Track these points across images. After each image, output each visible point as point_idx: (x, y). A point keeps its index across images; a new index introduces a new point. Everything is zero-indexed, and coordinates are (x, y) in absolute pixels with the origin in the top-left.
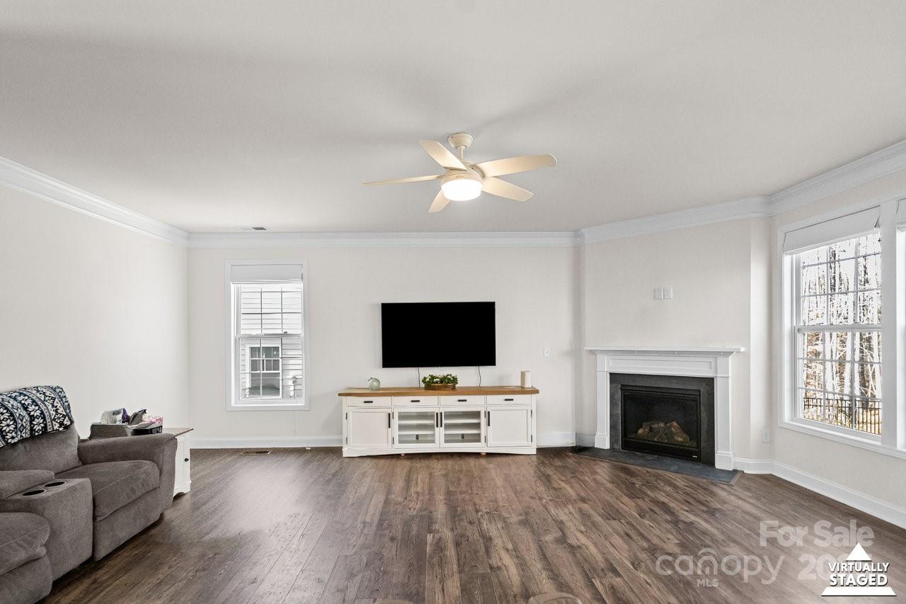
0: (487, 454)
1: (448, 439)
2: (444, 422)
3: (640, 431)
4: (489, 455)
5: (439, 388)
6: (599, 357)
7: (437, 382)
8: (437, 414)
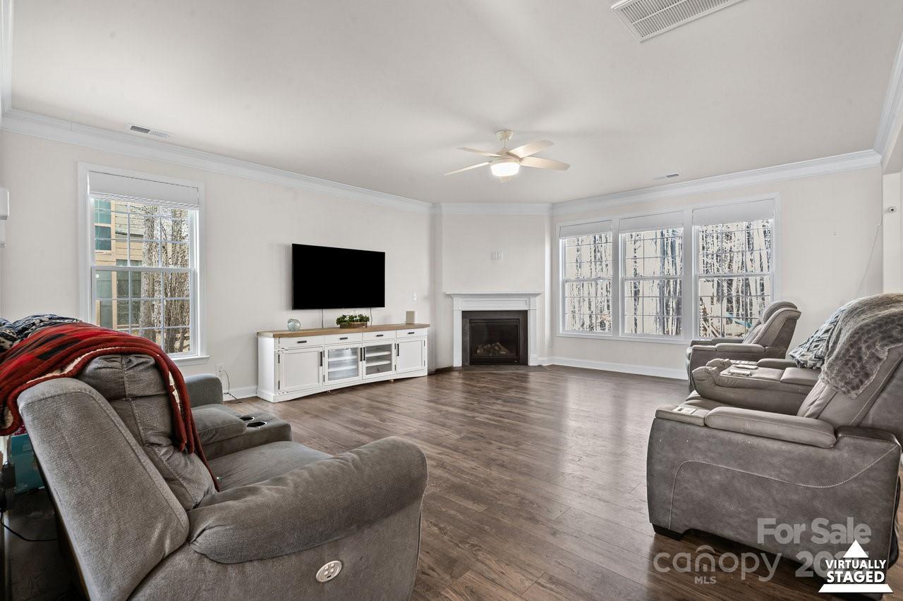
0: (394, 380)
1: (370, 370)
2: (367, 356)
3: (478, 351)
4: (396, 381)
5: (358, 326)
6: (456, 299)
7: (357, 321)
8: (361, 349)
